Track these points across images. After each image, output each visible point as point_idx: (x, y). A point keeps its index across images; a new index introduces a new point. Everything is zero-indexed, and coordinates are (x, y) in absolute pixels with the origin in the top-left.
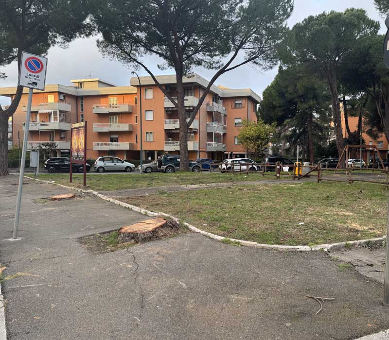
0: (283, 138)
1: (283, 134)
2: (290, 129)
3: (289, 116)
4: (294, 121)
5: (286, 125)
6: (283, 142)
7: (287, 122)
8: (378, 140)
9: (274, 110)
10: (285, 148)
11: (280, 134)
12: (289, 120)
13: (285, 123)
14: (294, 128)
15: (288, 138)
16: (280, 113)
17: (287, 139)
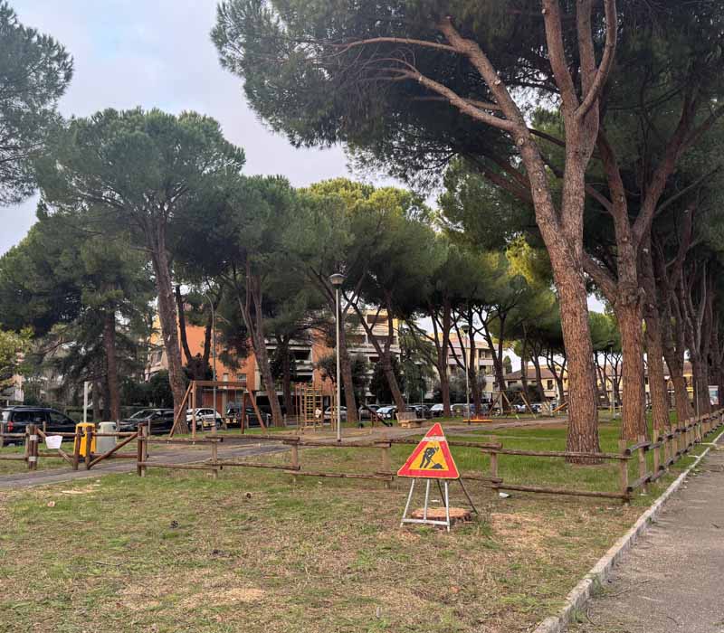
0: (49, 365)
1: (48, 357)
2: (66, 347)
3: (64, 317)
4: (75, 329)
5: (54, 337)
6: (49, 373)
7: (60, 330)
8: (239, 371)
9: (27, 302)
10: (54, 387)
11: (42, 355)
12: (64, 326)
13: (53, 331)
14: (74, 343)
15: (60, 365)
16: (42, 309)
17: (59, 367)
